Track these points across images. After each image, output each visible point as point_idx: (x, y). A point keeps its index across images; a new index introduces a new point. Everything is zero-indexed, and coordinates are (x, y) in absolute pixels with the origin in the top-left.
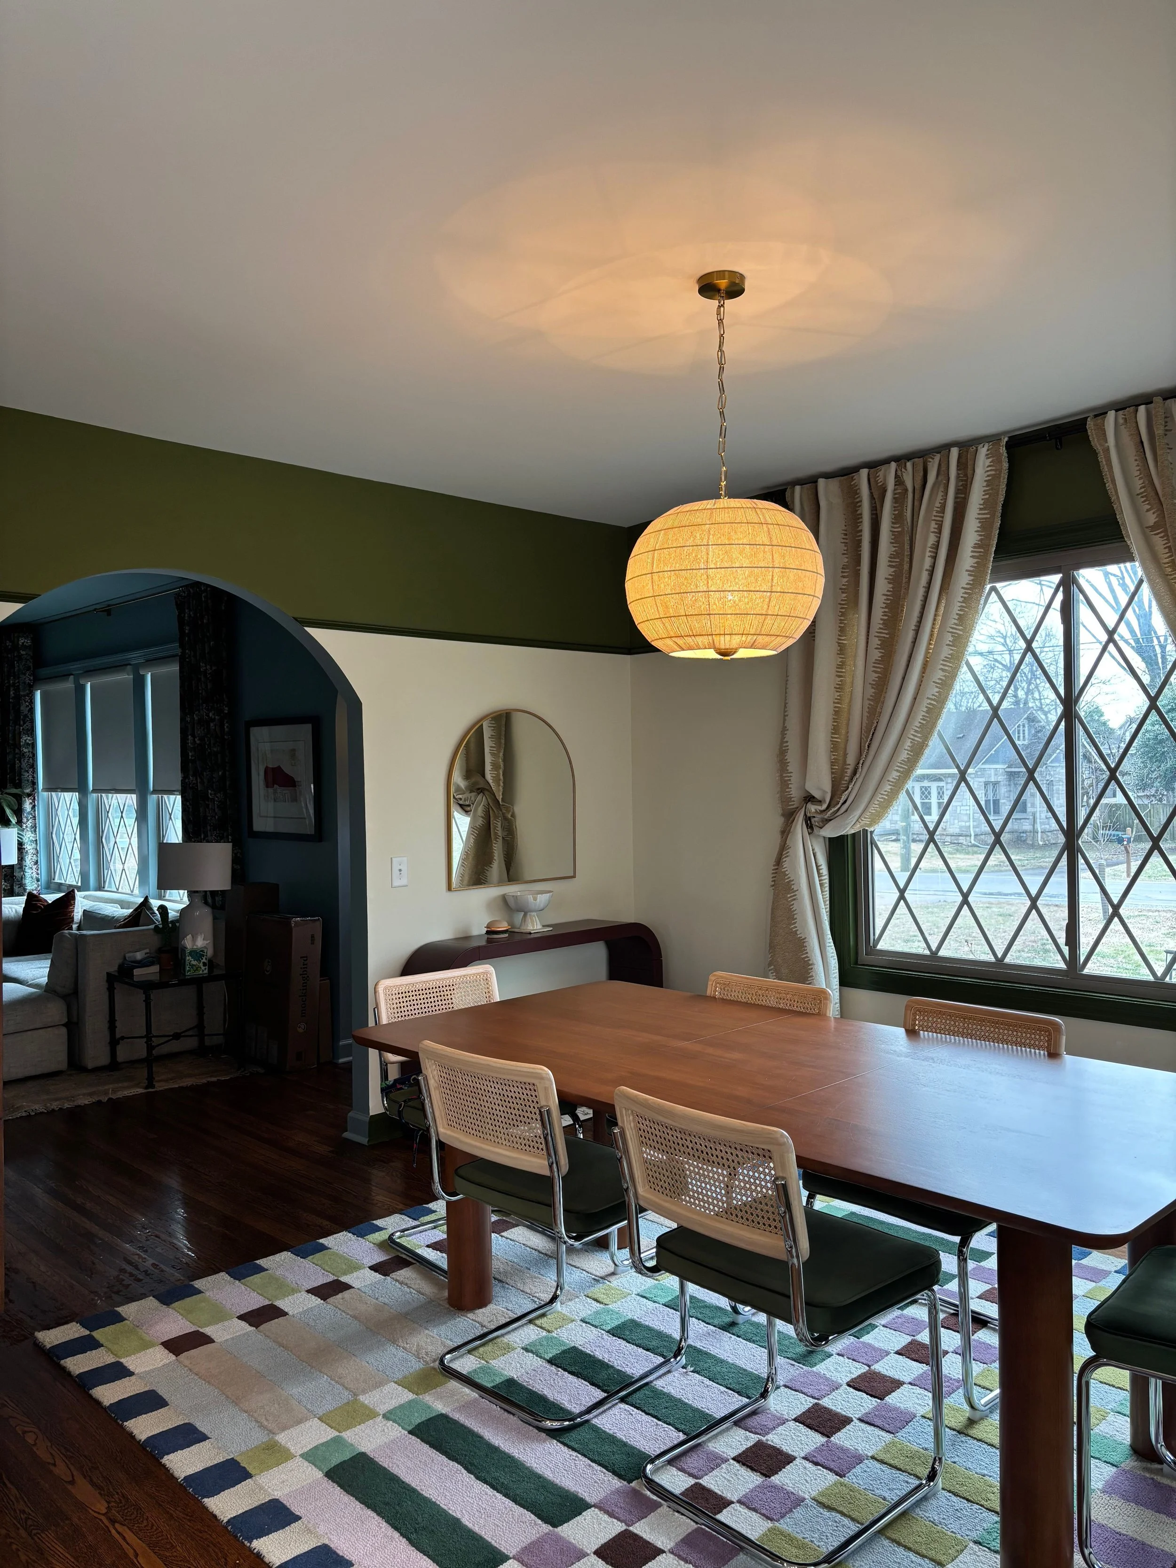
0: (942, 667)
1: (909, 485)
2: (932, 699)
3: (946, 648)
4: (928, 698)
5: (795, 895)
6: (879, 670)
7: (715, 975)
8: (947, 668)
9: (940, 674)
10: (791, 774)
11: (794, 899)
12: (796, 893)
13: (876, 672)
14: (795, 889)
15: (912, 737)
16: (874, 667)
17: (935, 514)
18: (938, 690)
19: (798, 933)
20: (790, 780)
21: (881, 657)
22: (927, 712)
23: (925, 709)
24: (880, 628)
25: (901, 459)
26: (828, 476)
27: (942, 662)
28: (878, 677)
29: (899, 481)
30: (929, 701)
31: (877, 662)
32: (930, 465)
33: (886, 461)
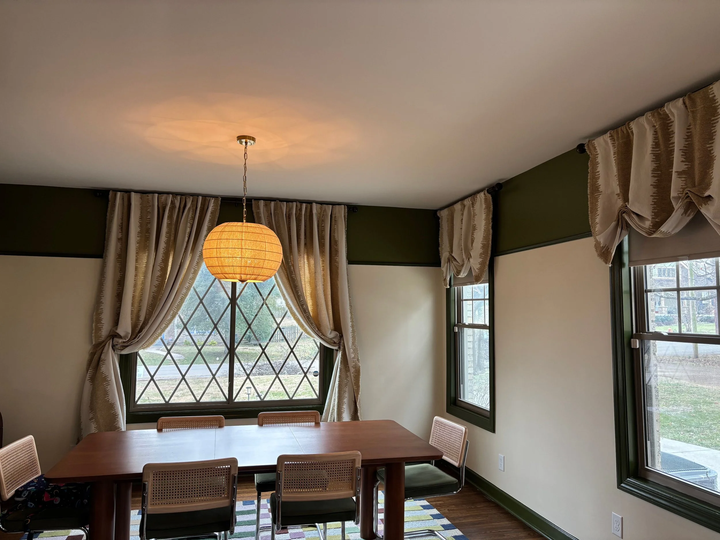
0: (189, 282)
1: (177, 205)
2: (183, 295)
3: (191, 274)
4: (182, 294)
5: (109, 383)
6: (159, 280)
7: (161, 419)
8: (190, 282)
9: (188, 285)
10: (103, 325)
11: (108, 385)
12: (109, 382)
13: (158, 281)
14: (109, 380)
15: (173, 310)
16: (157, 278)
17: (189, 220)
18: (186, 291)
19: (110, 401)
20: (102, 327)
21: (160, 275)
22: (181, 300)
23: (180, 299)
24: (161, 262)
25: (175, 194)
26: (136, 192)
27: (189, 280)
28: (159, 283)
29: (173, 203)
30: (182, 295)
31: (158, 277)
32: (188, 200)
33: (168, 193)
